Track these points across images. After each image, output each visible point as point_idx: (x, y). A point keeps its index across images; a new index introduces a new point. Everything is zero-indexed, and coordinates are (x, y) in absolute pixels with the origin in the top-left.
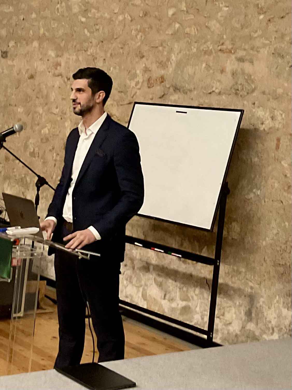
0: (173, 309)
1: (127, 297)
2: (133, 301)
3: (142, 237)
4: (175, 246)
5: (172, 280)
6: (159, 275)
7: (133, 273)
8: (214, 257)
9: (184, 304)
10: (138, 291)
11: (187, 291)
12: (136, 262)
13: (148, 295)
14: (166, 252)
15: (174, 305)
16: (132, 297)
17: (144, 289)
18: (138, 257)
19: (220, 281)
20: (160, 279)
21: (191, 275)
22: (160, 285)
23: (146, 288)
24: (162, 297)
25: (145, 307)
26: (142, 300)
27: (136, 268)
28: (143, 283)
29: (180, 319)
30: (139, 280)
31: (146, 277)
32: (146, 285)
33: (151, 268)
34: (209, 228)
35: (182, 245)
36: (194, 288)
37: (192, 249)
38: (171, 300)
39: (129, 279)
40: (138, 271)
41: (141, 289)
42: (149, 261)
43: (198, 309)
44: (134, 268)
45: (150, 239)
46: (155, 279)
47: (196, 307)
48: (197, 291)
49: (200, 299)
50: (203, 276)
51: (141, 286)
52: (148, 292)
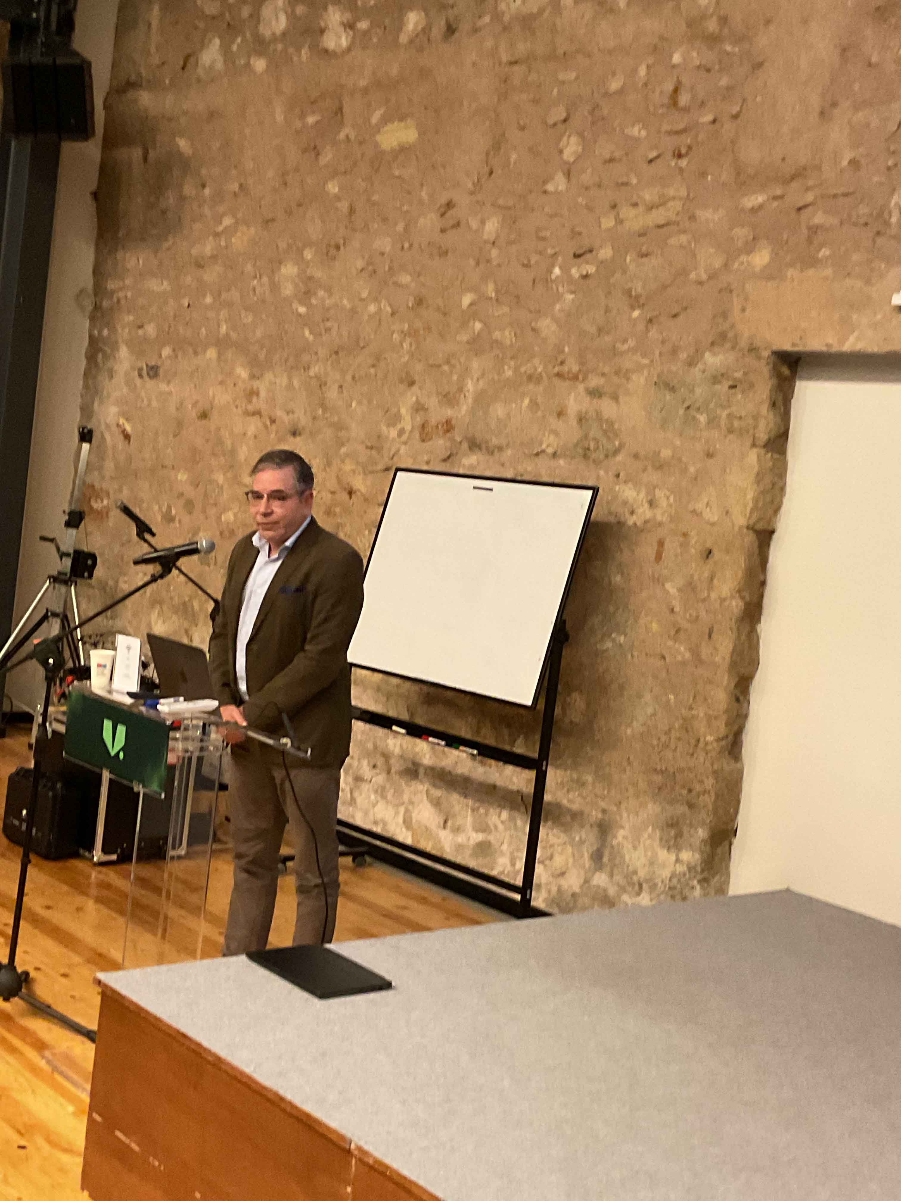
0: (459, 847)
1: (376, 823)
2: (387, 831)
3: (405, 716)
4: (465, 733)
5: (459, 793)
6: (435, 786)
7: (388, 780)
8: (536, 755)
9: (480, 837)
10: (397, 813)
11: (486, 814)
12: (393, 761)
13: (414, 821)
14: (448, 745)
15: (461, 839)
16: (385, 824)
17: (407, 811)
18: (397, 751)
19: (547, 797)
20: (437, 793)
21: (494, 787)
22: (437, 803)
23: (410, 807)
24: (439, 823)
25: (409, 841)
26: (404, 830)
27: (393, 771)
28: (406, 797)
29: (472, 864)
30: (398, 792)
31: (412, 789)
32: (411, 802)
33: (421, 771)
34: (529, 702)
35: (478, 732)
36: (498, 810)
37: (496, 741)
38: (457, 830)
39: (379, 791)
40: (396, 777)
41: (402, 810)
42: (417, 760)
43: (505, 847)
44: (389, 772)
45: (420, 721)
46: (427, 791)
47: (502, 843)
48: (505, 814)
49: (510, 829)
50: (515, 788)
51: (403, 804)
52: (414, 815)
